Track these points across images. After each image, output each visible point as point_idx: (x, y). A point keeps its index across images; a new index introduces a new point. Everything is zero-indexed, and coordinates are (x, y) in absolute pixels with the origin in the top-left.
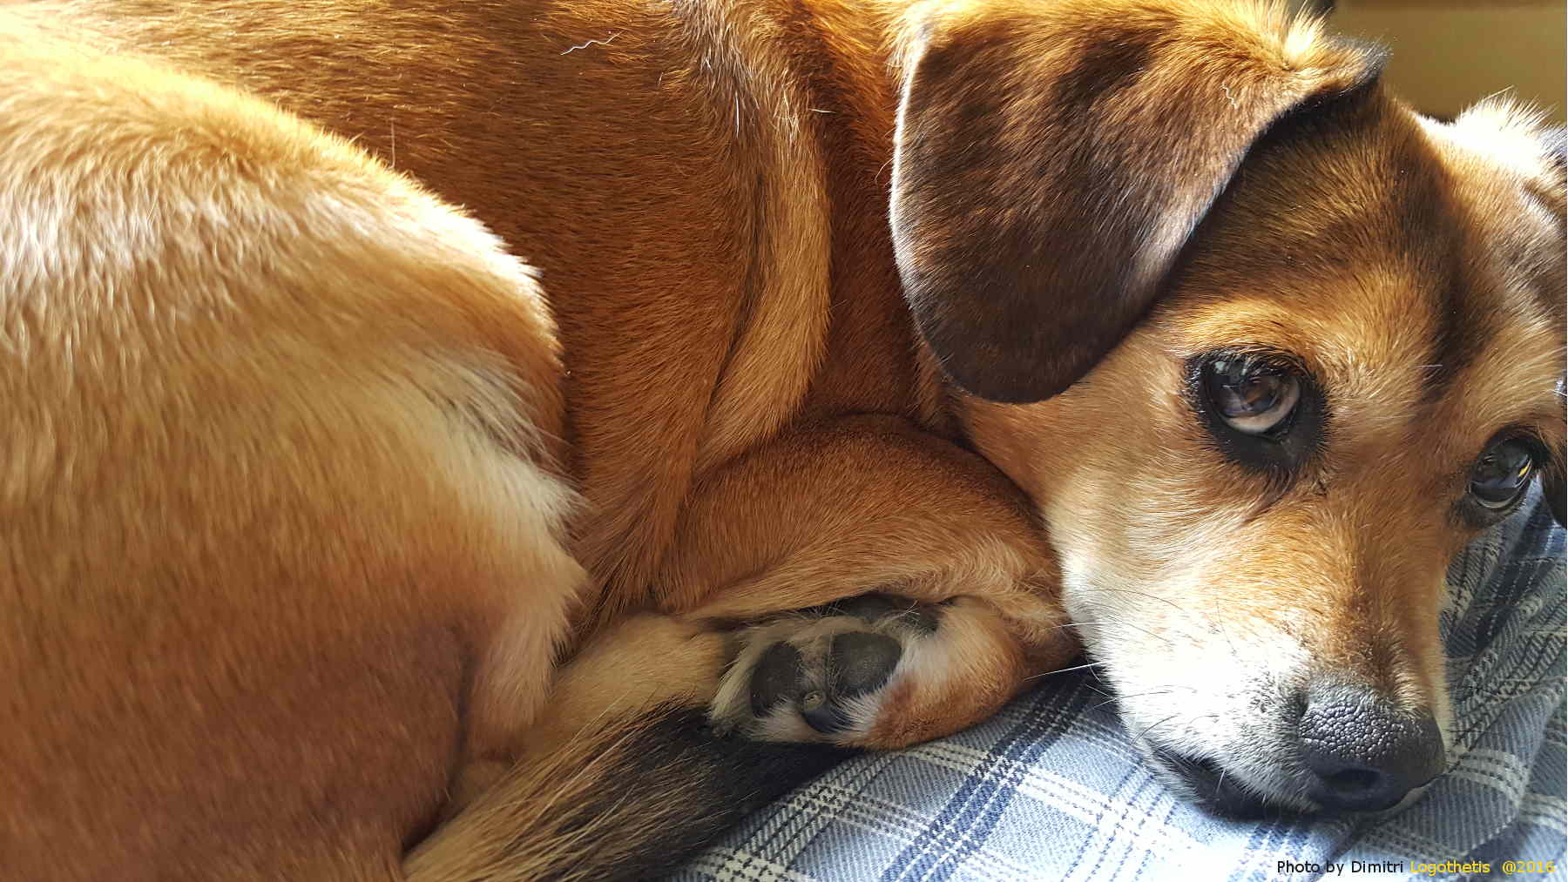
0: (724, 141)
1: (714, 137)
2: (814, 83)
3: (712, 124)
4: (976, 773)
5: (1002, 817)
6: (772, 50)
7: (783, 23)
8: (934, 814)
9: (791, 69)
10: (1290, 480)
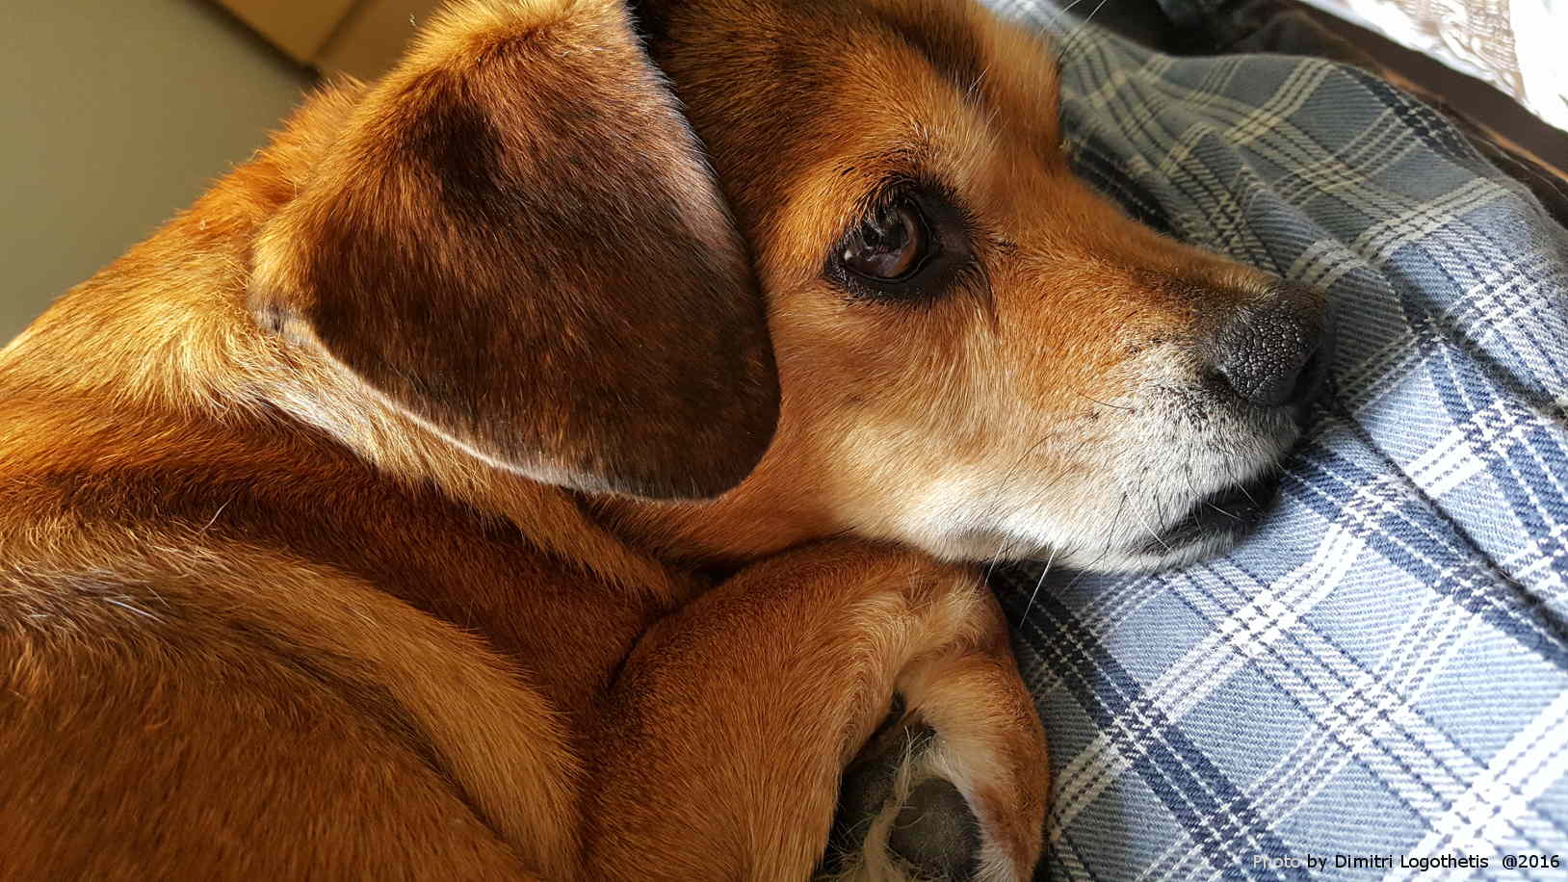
0: (154, 648)
1: (139, 656)
2: (168, 511)
3: (120, 651)
4: (1131, 758)
5: (1206, 754)
6: (89, 536)
7: (65, 508)
8: (1180, 829)
9: (131, 526)
10: (979, 267)
